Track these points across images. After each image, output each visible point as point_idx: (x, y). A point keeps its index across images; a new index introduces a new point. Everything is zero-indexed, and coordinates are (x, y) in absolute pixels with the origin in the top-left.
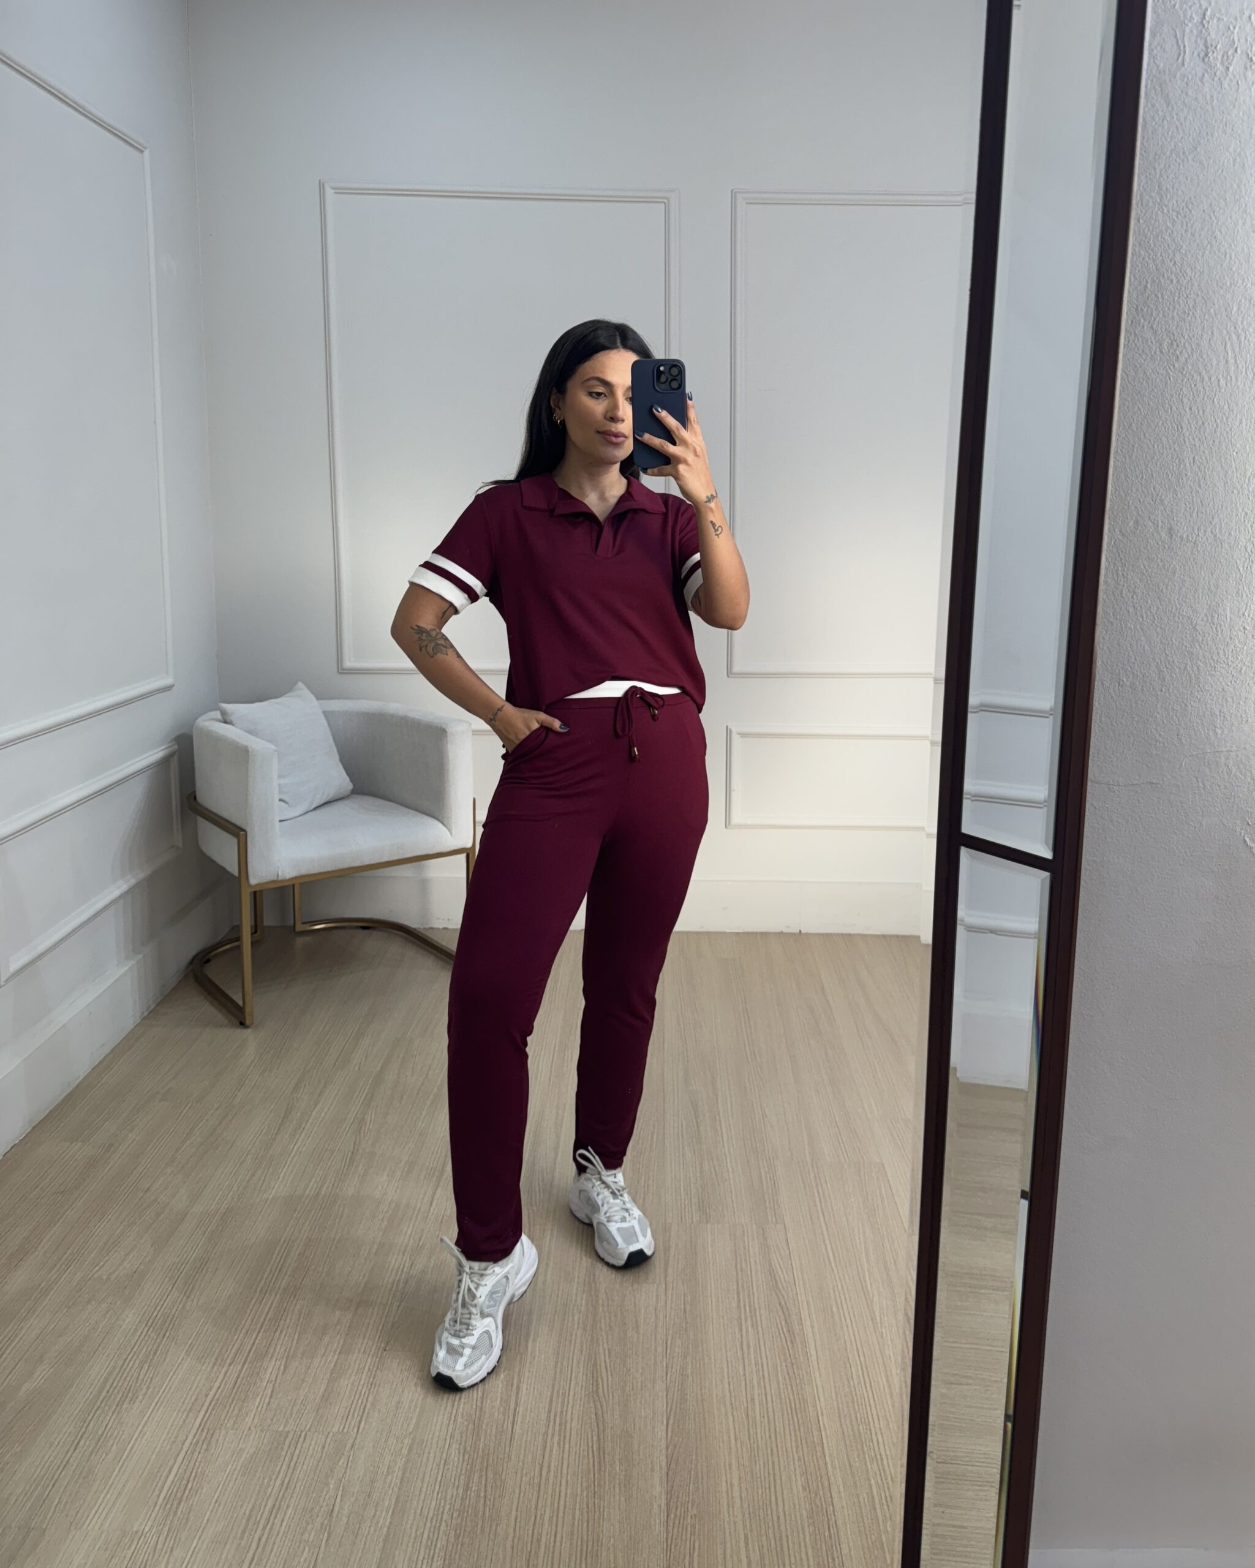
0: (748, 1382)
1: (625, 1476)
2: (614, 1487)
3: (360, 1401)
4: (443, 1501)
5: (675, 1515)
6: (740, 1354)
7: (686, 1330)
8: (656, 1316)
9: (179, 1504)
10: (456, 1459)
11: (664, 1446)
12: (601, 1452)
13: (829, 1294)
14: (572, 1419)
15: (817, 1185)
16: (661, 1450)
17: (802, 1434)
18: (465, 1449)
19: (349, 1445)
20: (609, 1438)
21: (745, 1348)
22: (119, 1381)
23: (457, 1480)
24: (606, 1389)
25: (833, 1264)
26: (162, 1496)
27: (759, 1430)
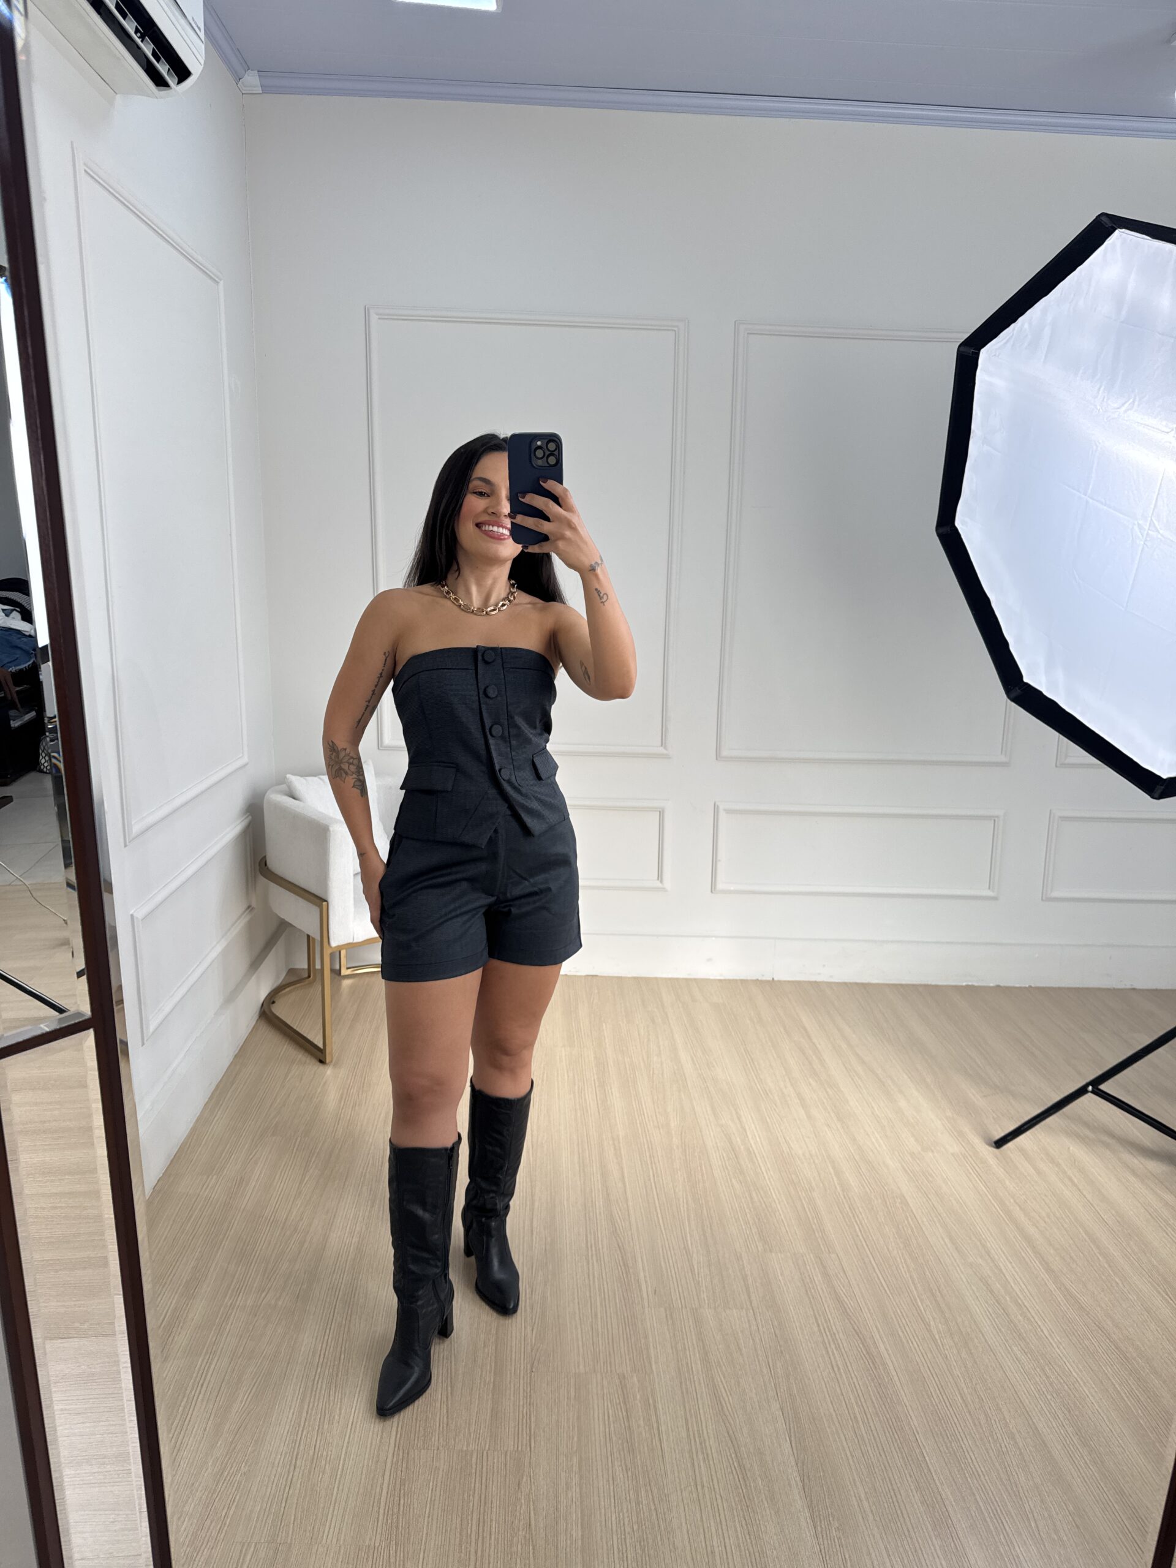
0: (847, 1402)
1: (769, 1491)
2: (762, 1501)
3: (525, 1421)
4: (621, 1514)
5: (821, 1528)
6: (833, 1375)
7: (782, 1352)
8: (753, 1340)
9: (398, 1518)
10: (621, 1475)
11: (793, 1463)
12: (743, 1469)
13: (892, 1318)
14: (709, 1437)
15: (854, 1216)
16: (792, 1467)
17: (906, 1450)
18: (626, 1466)
19: (527, 1464)
20: (746, 1456)
21: (836, 1369)
22: (314, 1402)
23: (628, 1495)
24: (729, 1408)
25: (888, 1292)
26: (382, 1511)
27: (869, 1449)
